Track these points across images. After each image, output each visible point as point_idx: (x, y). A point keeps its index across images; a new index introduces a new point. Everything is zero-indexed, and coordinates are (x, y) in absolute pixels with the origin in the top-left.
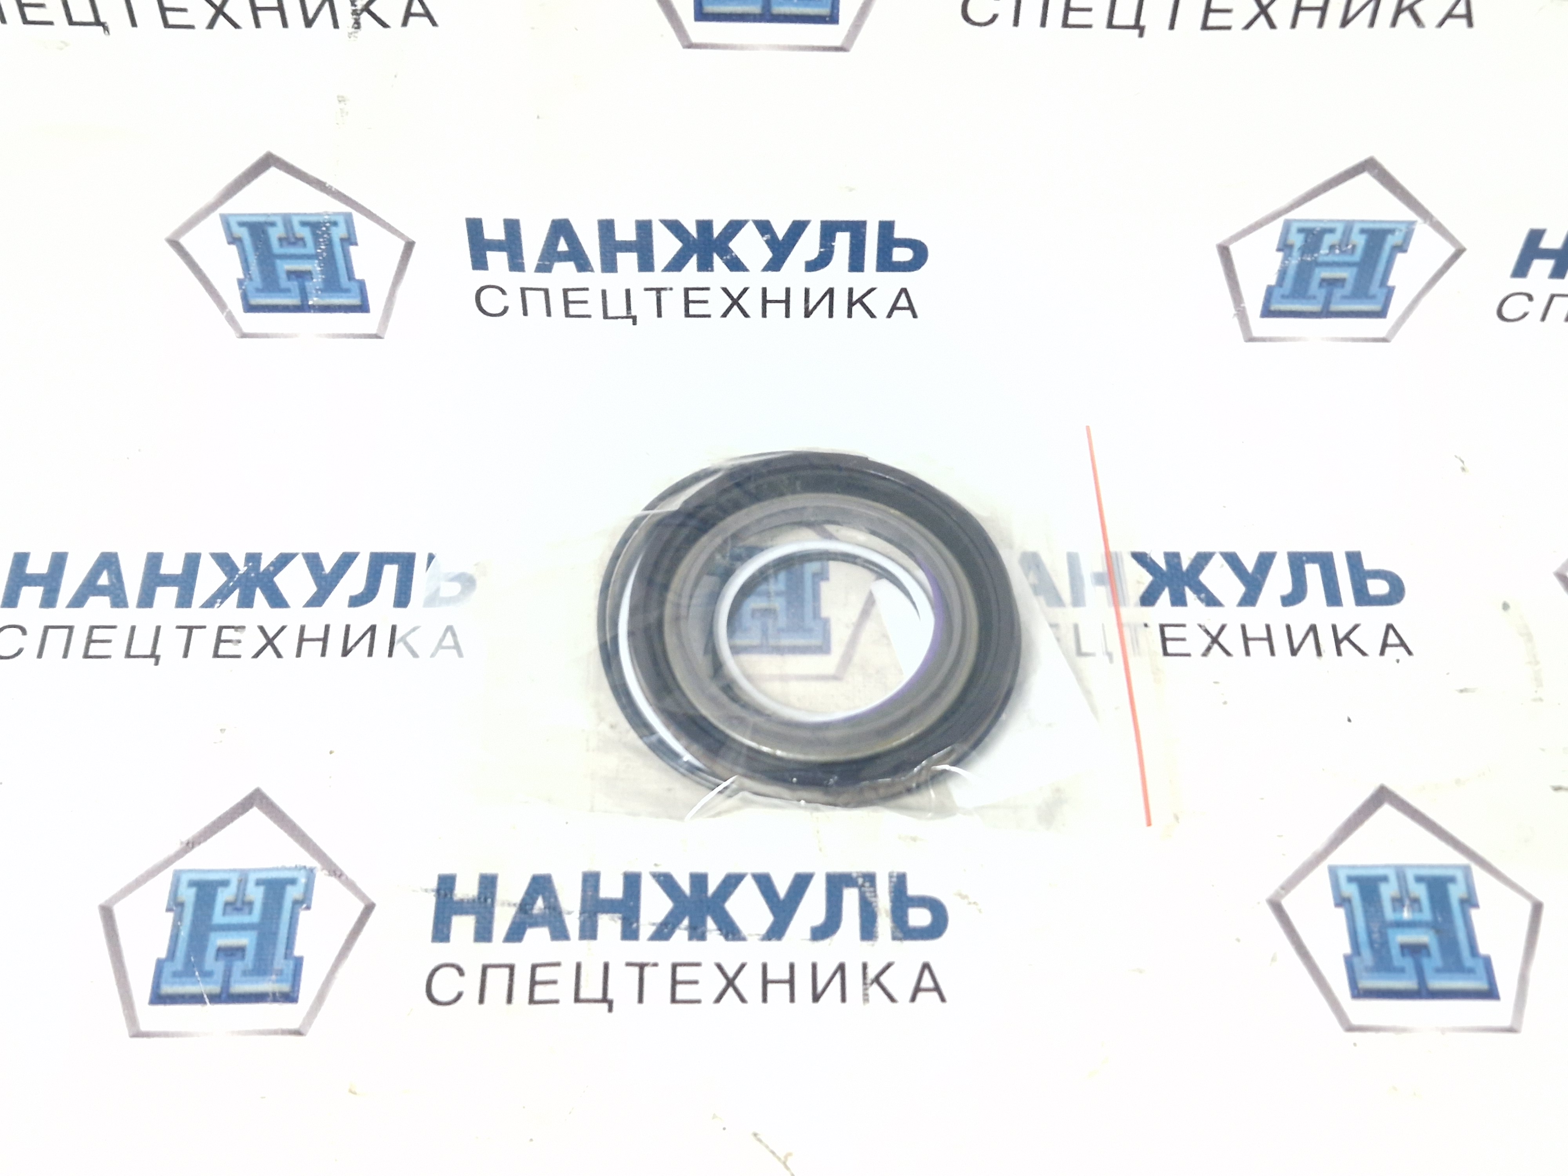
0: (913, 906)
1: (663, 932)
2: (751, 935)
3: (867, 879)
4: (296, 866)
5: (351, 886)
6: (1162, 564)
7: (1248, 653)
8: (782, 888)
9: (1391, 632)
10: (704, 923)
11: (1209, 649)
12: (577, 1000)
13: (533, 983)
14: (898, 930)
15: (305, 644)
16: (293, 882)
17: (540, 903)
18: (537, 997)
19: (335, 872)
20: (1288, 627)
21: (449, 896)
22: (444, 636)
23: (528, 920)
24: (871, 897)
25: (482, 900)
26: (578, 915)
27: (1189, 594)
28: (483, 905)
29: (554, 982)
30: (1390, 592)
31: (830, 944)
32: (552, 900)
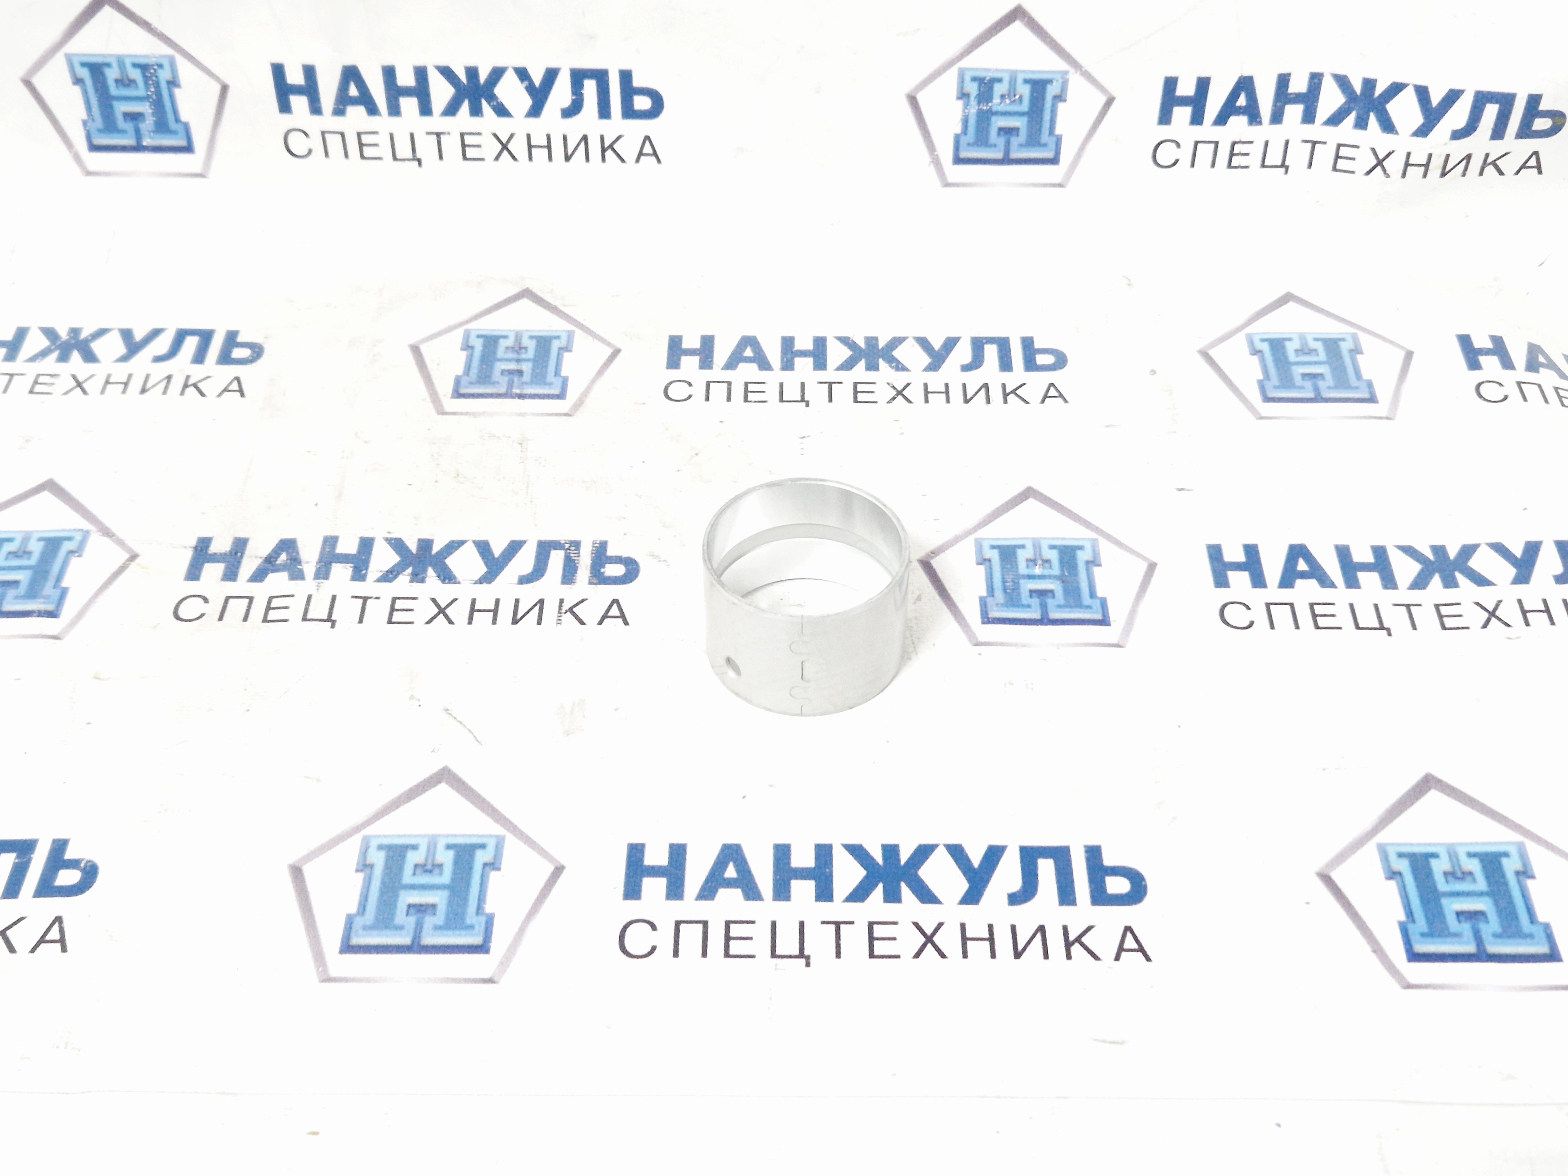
0: (609, 563)
1: (389, 576)
2: (464, 580)
3: (573, 545)
4: (75, 530)
5: (121, 543)
6: (862, 344)
7: (927, 401)
8: (497, 551)
9: (1052, 390)
10: (425, 571)
11: (894, 398)
12: (305, 619)
13: (269, 608)
14: (594, 579)
15: (109, 386)
16: (69, 539)
17: (283, 557)
18: (269, 618)
19: (107, 533)
20: (964, 385)
21: (204, 551)
22: (231, 383)
23: (271, 568)
24: (575, 557)
25: (233, 554)
26: (315, 564)
27: (882, 363)
28: (233, 557)
29: (287, 608)
30: (1054, 364)
31: (533, 587)
32: (294, 554)
